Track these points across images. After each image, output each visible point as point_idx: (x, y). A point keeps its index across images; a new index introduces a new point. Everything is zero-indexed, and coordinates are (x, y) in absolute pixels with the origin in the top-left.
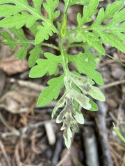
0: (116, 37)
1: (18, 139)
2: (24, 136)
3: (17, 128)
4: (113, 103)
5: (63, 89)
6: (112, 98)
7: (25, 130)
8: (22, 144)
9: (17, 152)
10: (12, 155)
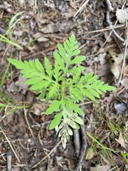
0: (89, 91)
1: (40, 128)
2: (43, 127)
3: (40, 123)
4: (88, 111)
5: (62, 118)
6: (87, 108)
7: (43, 124)
8: (42, 131)
9: (39, 135)
10: (37, 136)
